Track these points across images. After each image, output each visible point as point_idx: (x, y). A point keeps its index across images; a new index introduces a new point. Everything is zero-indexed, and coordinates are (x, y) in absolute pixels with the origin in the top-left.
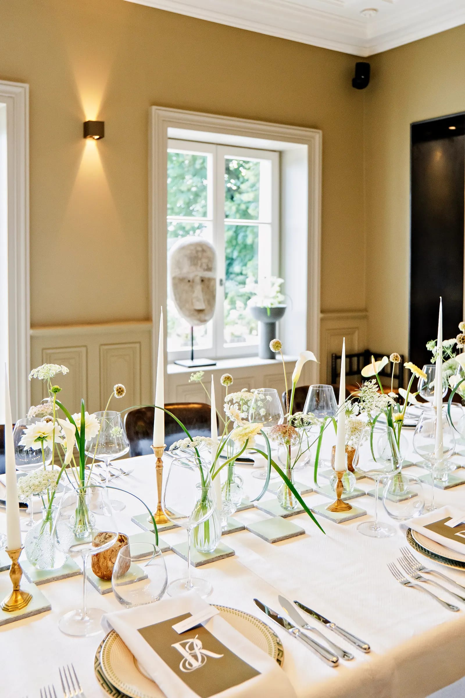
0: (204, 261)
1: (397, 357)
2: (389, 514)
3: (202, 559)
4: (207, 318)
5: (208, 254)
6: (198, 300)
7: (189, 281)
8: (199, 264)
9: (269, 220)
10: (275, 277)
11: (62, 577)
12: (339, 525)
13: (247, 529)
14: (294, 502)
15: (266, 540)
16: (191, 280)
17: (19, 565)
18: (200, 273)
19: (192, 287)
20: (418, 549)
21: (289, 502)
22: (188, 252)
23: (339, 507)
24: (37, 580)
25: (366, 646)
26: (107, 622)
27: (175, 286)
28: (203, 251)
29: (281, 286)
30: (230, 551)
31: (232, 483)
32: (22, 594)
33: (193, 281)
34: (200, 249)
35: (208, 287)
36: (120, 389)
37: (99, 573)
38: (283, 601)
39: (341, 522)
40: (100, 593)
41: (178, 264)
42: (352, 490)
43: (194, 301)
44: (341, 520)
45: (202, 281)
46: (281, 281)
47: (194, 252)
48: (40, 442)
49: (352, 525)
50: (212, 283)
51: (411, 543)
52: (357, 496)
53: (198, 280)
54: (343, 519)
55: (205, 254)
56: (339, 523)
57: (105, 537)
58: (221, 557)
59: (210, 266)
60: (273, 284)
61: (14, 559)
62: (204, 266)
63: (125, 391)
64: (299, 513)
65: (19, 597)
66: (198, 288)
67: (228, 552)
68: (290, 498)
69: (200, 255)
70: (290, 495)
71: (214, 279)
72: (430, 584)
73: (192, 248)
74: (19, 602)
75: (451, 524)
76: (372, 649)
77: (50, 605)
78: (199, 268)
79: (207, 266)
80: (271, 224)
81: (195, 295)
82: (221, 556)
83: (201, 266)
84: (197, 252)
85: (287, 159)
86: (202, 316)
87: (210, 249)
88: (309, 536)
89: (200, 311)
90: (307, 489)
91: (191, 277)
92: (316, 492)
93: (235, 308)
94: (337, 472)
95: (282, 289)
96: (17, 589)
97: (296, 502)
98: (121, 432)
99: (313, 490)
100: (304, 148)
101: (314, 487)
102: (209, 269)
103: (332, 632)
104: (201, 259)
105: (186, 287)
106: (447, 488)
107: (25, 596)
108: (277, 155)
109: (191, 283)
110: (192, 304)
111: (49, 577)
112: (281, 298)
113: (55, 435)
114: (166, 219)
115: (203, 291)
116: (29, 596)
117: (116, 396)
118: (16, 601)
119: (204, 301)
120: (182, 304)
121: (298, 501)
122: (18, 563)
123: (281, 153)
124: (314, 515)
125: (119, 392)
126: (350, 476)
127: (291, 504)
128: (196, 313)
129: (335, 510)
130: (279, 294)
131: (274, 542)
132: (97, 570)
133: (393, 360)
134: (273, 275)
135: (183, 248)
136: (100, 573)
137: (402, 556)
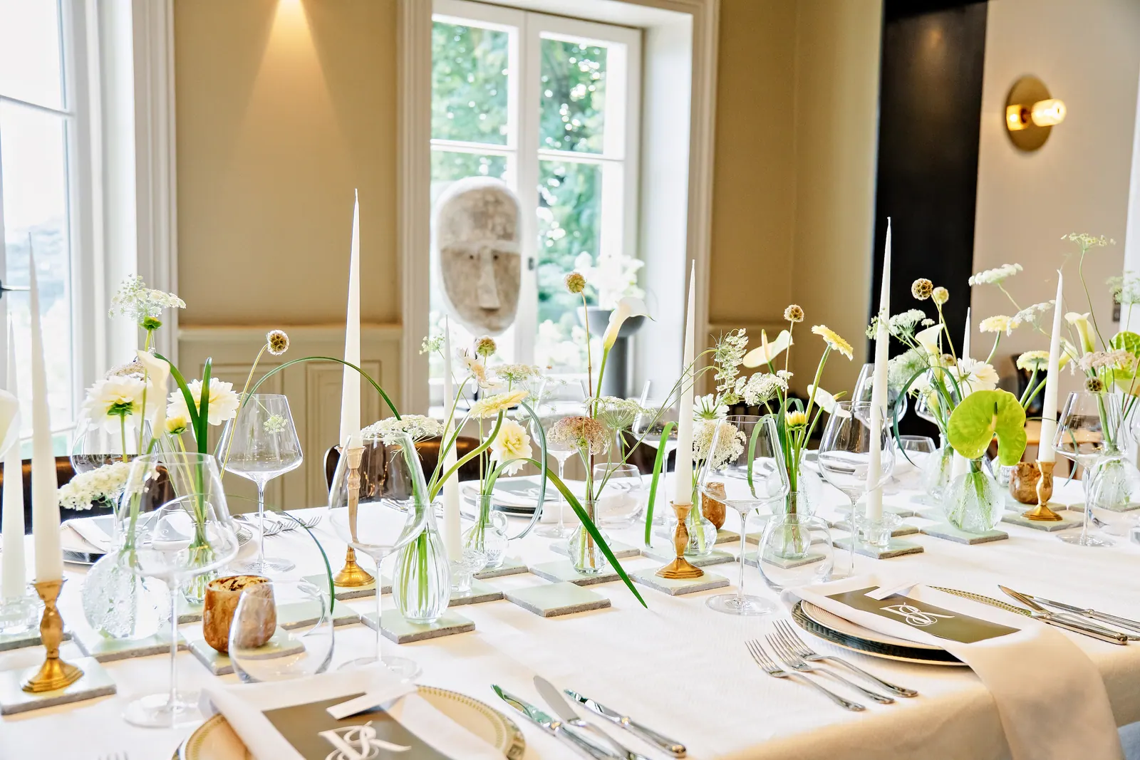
0: (499, 220)
1: (797, 311)
2: (769, 583)
3: (413, 631)
4: (503, 324)
5: (506, 208)
6: (488, 291)
7: (472, 257)
8: (490, 226)
9: (620, 154)
10: (629, 257)
11: (149, 652)
12: (678, 598)
13: (507, 598)
14: (597, 560)
15: (537, 612)
16: (475, 255)
17: (57, 612)
18: (493, 243)
19: (477, 268)
20: (810, 629)
21: (587, 560)
22: (470, 204)
23: (680, 570)
24: (102, 652)
25: (680, 747)
26: (211, 703)
27: (446, 265)
28: (497, 202)
29: (639, 273)
30: (467, 623)
31: (488, 526)
32: (62, 665)
33: (479, 257)
34: (490, 198)
35: (506, 269)
36: (278, 337)
37: (213, 640)
38: (542, 685)
39: (679, 593)
40: (213, 674)
41: (451, 225)
42: (709, 553)
43: (480, 292)
44: (680, 590)
45: (496, 257)
46: (639, 264)
47: (481, 204)
48: (117, 417)
49: (700, 598)
50: (513, 263)
51: (799, 621)
52: (718, 562)
53: (487, 255)
54: (683, 589)
55: (500, 209)
56: (675, 594)
57: (232, 586)
58: (448, 632)
59: (509, 230)
60: (624, 269)
61: (47, 599)
62: (499, 230)
63: (288, 343)
64: (606, 579)
65: (56, 668)
66: (488, 269)
67: (462, 623)
68: (591, 552)
69: (491, 209)
70: (591, 546)
71: (517, 257)
72: (820, 675)
73: (478, 196)
74: (56, 678)
75: (877, 595)
76: (689, 752)
77: (115, 685)
78: (488, 234)
79: (505, 229)
80: (625, 162)
81: (481, 282)
82: (448, 628)
83: (493, 229)
84: (486, 203)
85: (656, 42)
86: (493, 320)
87: (511, 200)
88: (616, 610)
89: (491, 311)
90: (628, 550)
91: (474, 249)
92: (645, 555)
93: (571, 339)
94: (676, 506)
95: (641, 279)
96: (54, 655)
97: (602, 559)
98: (283, 425)
99: (639, 552)
100: (684, 21)
101: (642, 547)
102: (507, 236)
103: (623, 730)
104: (492, 217)
105: (467, 267)
106: (884, 556)
107: (67, 671)
108: (636, 35)
109: (475, 261)
110: (477, 297)
111: (125, 649)
112: (638, 293)
113: (146, 404)
114: (429, 144)
115: (496, 277)
116: (76, 672)
117: (271, 350)
118: (50, 676)
119: (498, 294)
120: (457, 296)
121: (605, 558)
122: (55, 607)
123: (644, 32)
124: (634, 584)
125: (276, 344)
126: (704, 526)
127: (593, 563)
128: (482, 314)
129: (669, 575)
130: (635, 288)
131: (551, 615)
132: (212, 635)
133: (790, 316)
134: (625, 253)
135: (460, 197)
136: (216, 639)
137: (775, 632)
